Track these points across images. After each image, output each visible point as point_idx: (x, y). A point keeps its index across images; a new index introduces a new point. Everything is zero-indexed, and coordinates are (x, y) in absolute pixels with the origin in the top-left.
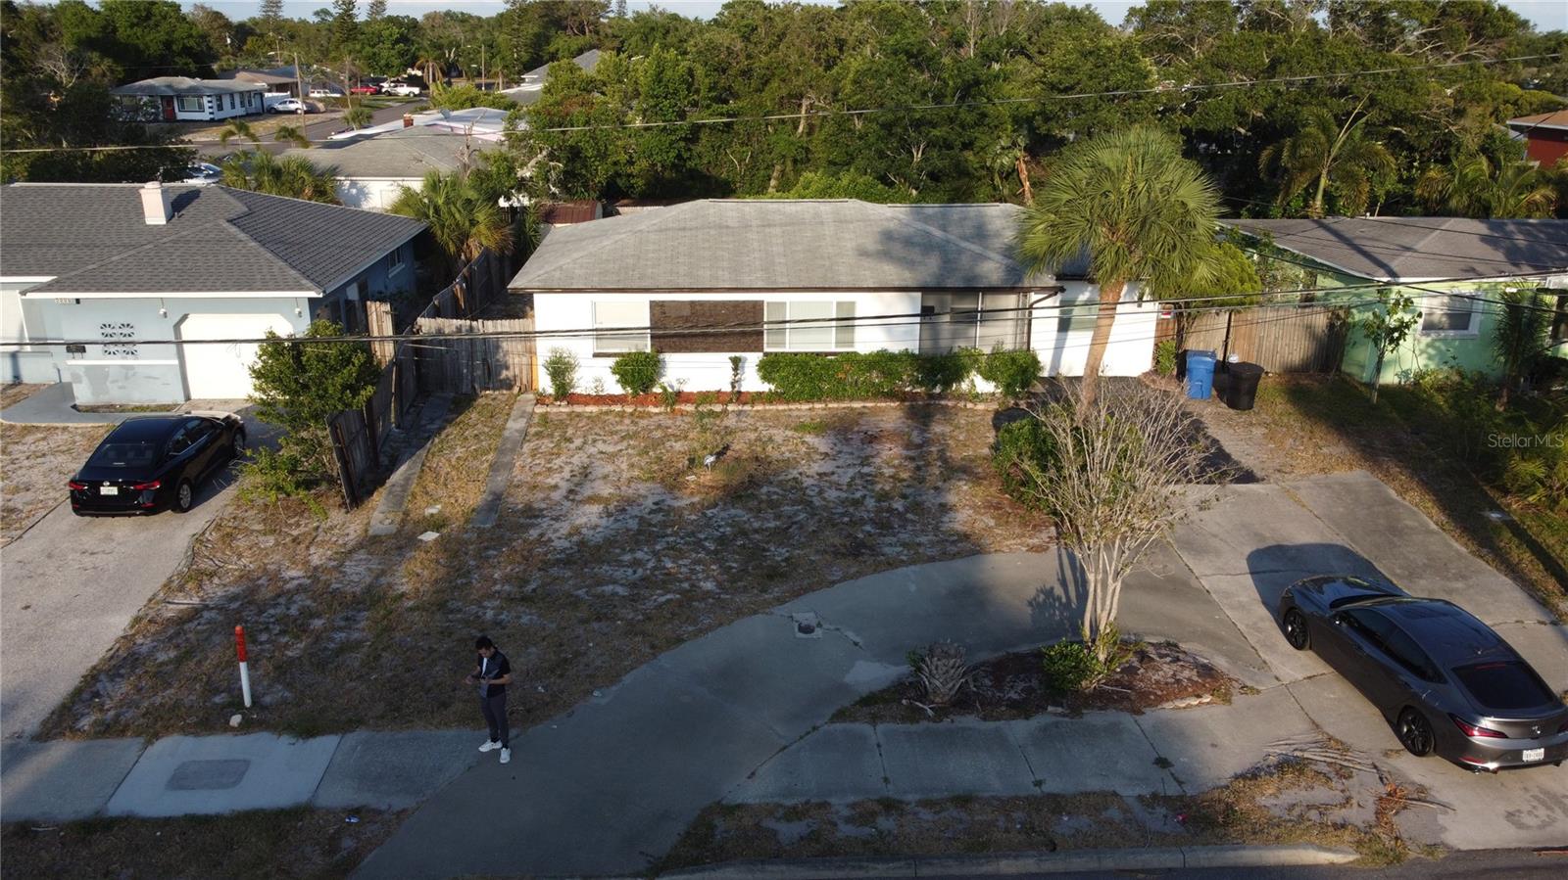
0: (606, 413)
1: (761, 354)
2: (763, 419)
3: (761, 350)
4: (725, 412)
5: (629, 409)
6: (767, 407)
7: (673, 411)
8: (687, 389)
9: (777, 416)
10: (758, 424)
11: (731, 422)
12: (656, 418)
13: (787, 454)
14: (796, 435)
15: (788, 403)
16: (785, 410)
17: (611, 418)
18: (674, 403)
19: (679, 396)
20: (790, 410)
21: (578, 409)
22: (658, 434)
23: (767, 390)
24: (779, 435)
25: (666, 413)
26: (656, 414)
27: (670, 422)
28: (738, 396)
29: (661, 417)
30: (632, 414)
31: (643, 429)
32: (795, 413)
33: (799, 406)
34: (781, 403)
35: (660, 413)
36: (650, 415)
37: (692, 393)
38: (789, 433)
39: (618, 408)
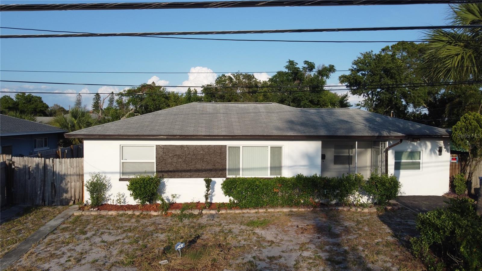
0: (122, 216)
1: (225, 179)
2: (225, 218)
3: (225, 177)
4: (201, 214)
5: (137, 213)
6: (229, 211)
7: (166, 214)
8: (178, 201)
9: (235, 217)
10: (222, 222)
11: (203, 221)
12: (154, 219)
13: (243, 242)
14: (248, 228)
15: (241, 208)
16: (240, 213)
17: (123, 219)
18: (167, 209)
19: (172, 205)
20: (244, 213)
21: (103, 213)
22: (151, 228)
23: (228, 202)
24: (236, 228)
25: (162, 215)
26: (155, 216)
27: (162, 221)
28: (210, 205)
29: (157, 218)
30: (138, 216)
31: (142, 225)
32: (246, 215)
33: (248, 211)
34: (237, 209)
35: (158, 216)
36: (150, 216)
37: (181, 204)
38: (243, 227)
39: (130, 212)
